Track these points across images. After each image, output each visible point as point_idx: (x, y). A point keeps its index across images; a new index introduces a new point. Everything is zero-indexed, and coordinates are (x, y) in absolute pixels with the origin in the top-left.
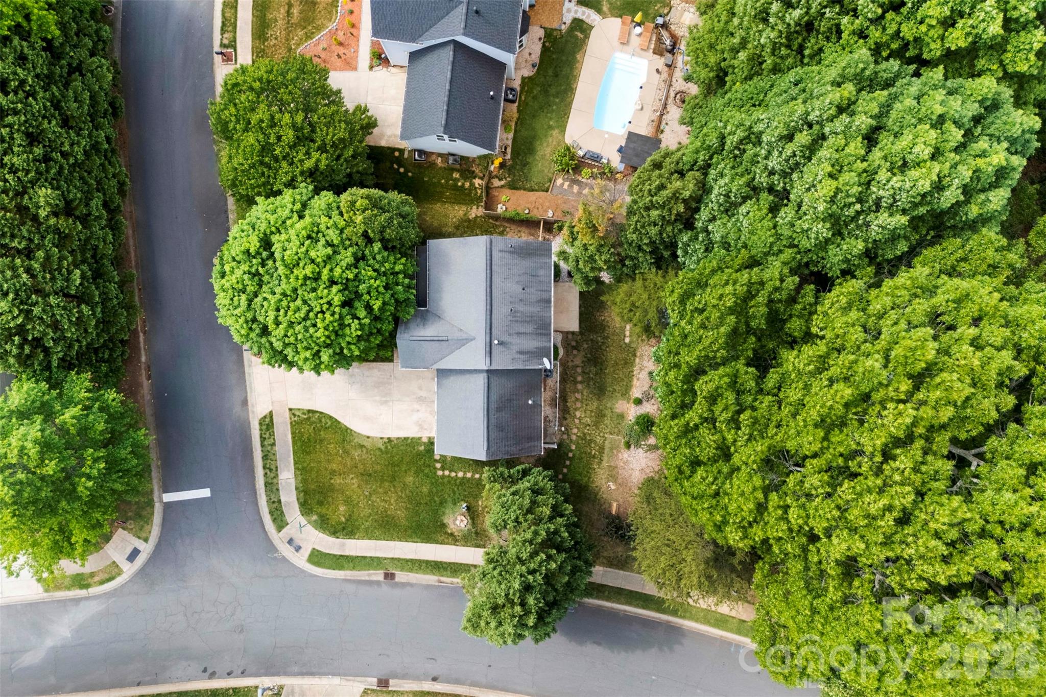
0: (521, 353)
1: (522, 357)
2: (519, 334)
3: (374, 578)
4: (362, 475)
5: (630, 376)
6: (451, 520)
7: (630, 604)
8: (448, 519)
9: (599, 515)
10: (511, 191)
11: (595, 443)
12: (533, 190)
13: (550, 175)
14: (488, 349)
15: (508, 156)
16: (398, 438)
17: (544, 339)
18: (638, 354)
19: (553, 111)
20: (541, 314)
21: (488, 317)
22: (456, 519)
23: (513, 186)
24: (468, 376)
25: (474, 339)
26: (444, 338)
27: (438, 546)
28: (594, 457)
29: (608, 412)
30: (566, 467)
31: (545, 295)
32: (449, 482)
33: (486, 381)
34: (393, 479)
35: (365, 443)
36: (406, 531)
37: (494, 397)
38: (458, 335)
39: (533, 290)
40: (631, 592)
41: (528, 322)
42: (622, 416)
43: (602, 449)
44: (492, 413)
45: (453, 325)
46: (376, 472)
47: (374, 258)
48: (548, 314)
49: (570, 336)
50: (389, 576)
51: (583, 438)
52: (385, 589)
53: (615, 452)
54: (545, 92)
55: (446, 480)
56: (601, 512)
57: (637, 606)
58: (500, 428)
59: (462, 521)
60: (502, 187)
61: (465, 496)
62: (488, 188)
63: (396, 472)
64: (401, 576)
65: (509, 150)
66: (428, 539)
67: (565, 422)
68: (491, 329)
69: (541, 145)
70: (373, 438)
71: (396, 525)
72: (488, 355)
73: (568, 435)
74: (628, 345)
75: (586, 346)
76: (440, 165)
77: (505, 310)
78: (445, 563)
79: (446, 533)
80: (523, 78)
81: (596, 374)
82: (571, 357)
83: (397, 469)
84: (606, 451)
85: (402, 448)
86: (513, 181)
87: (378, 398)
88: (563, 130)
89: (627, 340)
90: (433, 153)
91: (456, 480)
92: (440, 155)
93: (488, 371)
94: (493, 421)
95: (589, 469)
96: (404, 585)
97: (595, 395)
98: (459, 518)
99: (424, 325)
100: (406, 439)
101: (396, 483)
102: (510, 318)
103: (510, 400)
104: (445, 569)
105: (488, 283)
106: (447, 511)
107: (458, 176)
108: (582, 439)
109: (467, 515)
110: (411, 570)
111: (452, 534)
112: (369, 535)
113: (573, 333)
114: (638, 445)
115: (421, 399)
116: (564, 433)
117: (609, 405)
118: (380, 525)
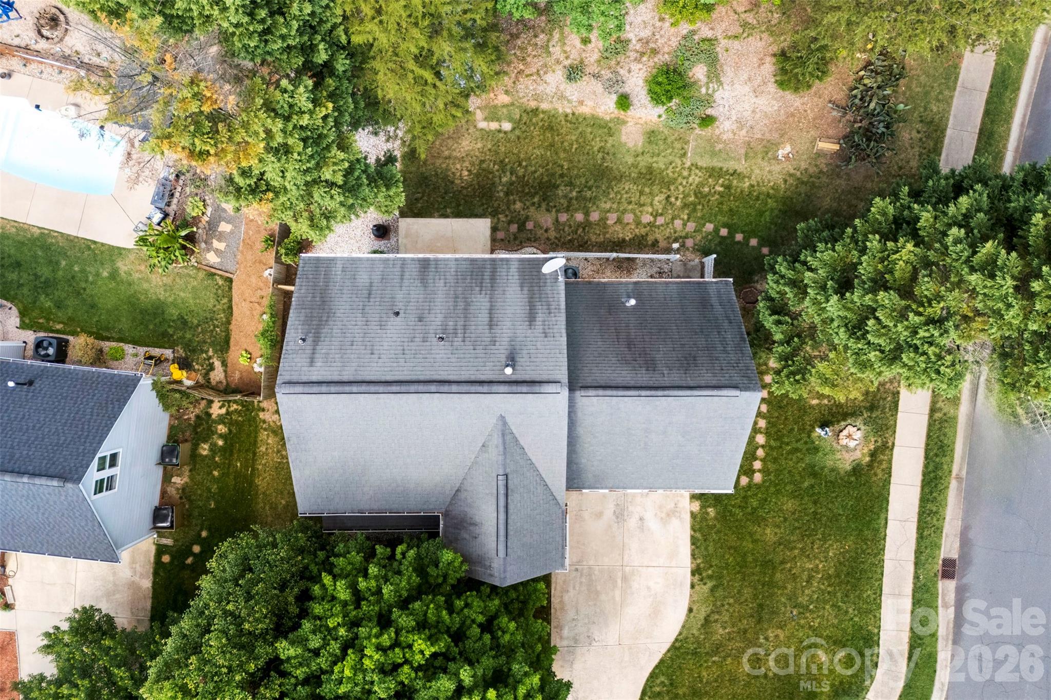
0: (531, 318)
1: (540, 317)
2: (491, 324)
3: (951, 597)
4: (759, 621)
5: (574, 120)
6: (846, 456)
7: (1010, 116)
8: (845, 462)
9: (838, 176)
10: (232, 348)
11: (701, 184)
12: (230, 307)
13: (201, 275)
14: (524, 389)
15: (168, 353)
16: (693, 556)
17: (502, 272)
18: (533, 104)
19: (83, 271)
20: (451, 279)
21: (454, 388)
22: (846, 446)
23: (224, 345)
24: (580, 430)
25: (502, 418)
26: (501, 483)
27: (893, 480)
28: (728, 187)
29: (643, 162)
30: (746, 240)
31: (412, 271)
32: (775, 460)
33: (591, 392)
34: (768, 565)
35: (702, 616)
36: (865, 541)
37: (625, 375)
38: (494, 454)
39: (400, 296)
40: (987, 113)
41: (468, 304)
42: (651, 135)
43: (714, 173)
44: (657, 379)
45: (475, 463)
46: (755, 597)
47: (316, 653)
48: (453, 265)
49: (500, 235)
50: (949, 570)
51: (691, 208)
52: (972, 577)
53: (719, 146)
54: (48, 285)
55: (771, 466)
56: (835, 172)
57: (1014, 102)
58: (688, 362)
59: (849, 436)
60: (224, 364)
61: (802, 430)
62: (226, 390)
63: (755, 560)
64: (949, 547)
65: (156, 352)
66: (880, 499)
67: (663, 244)
68: (481, 383)
69: (146, 292)
70: (692, 602)
71: (855, 560)
72: (536, 388)
73: (686, 237)
74: (517, 124)
75: (518, 205)
76: (186, 479)
77: (440, 351)
78: (926, 466)
79: (870, 465)
80: (23, 326)
81: (571, 184)
82: (540, 232)
83: (750, 559)
84: (716, 163)
85: (711, 549)
86: (213, 344)
87: (617, 593)
88: (116, 252)
89: (507, 126)
90: (163, 493)
91: (771, 448)
92: (167, 479)
93: (572, 388)
94: (675, 377)
95: (751, 197)
96: (965, 542)
97: (610, 187)
98: (844, 441)
99: (475, 524)
100: (694, 541)
101: (777, 560)
102: (458, 341)
103: (630, 345)
104: (938, 467)
105: (381, 388)
106: (829, 463)
107: (206, 446)
108: (695, 210)
109: (837, 427)
110: (939, 530)
111: (873, 454)
112: (873, 608)
113: (494, 229)
114: (708, 101)
115: (620, 515)
116: (683, 245)
117: (630, 160)
118: (855, 587)
